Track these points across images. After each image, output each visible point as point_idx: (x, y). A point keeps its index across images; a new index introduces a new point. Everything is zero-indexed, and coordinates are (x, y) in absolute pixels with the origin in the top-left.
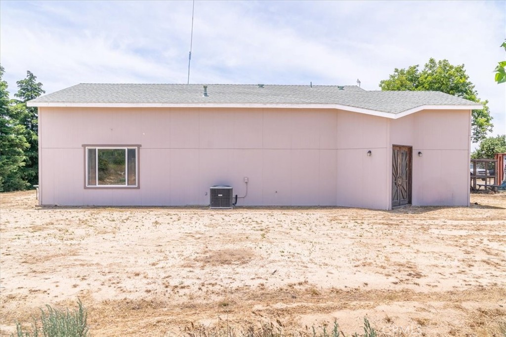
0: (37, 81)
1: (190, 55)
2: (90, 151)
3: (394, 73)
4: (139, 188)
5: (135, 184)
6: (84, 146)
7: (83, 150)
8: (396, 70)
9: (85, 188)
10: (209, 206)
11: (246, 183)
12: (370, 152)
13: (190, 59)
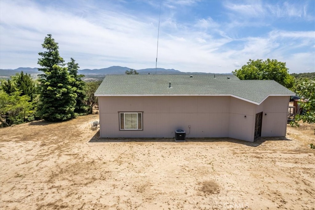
0: (75, 63)
1: (157, 59)
2: (121, 114)
3: (249, 61)
4: (143, 130)
5: (141, 129)
6: (119, 112)
7: (118, 114)
8: (250, 60)
9: (120, 130)
10: (174, 138)
11: (190, 128)
12: (245, 116)
13: (156, 61)
